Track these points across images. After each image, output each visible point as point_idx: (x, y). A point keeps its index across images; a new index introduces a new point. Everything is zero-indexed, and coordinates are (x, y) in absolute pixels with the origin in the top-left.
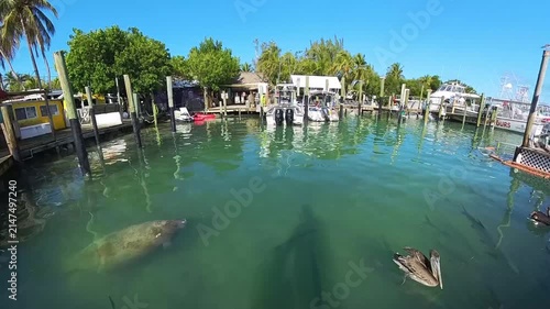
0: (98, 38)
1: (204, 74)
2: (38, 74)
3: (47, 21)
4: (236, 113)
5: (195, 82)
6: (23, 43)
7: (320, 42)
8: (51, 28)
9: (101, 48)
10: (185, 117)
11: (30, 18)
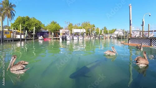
0: (22, 18)
1: (50, 29)
2: (8, 24)
3: (13, 13)
4: (57, 39)
5: (47, 31)
6: (6, 18)
7: (84, 22)
8: (14, 15)
9: (22, 20)
10: (41, 38)
11: (9, 12)
